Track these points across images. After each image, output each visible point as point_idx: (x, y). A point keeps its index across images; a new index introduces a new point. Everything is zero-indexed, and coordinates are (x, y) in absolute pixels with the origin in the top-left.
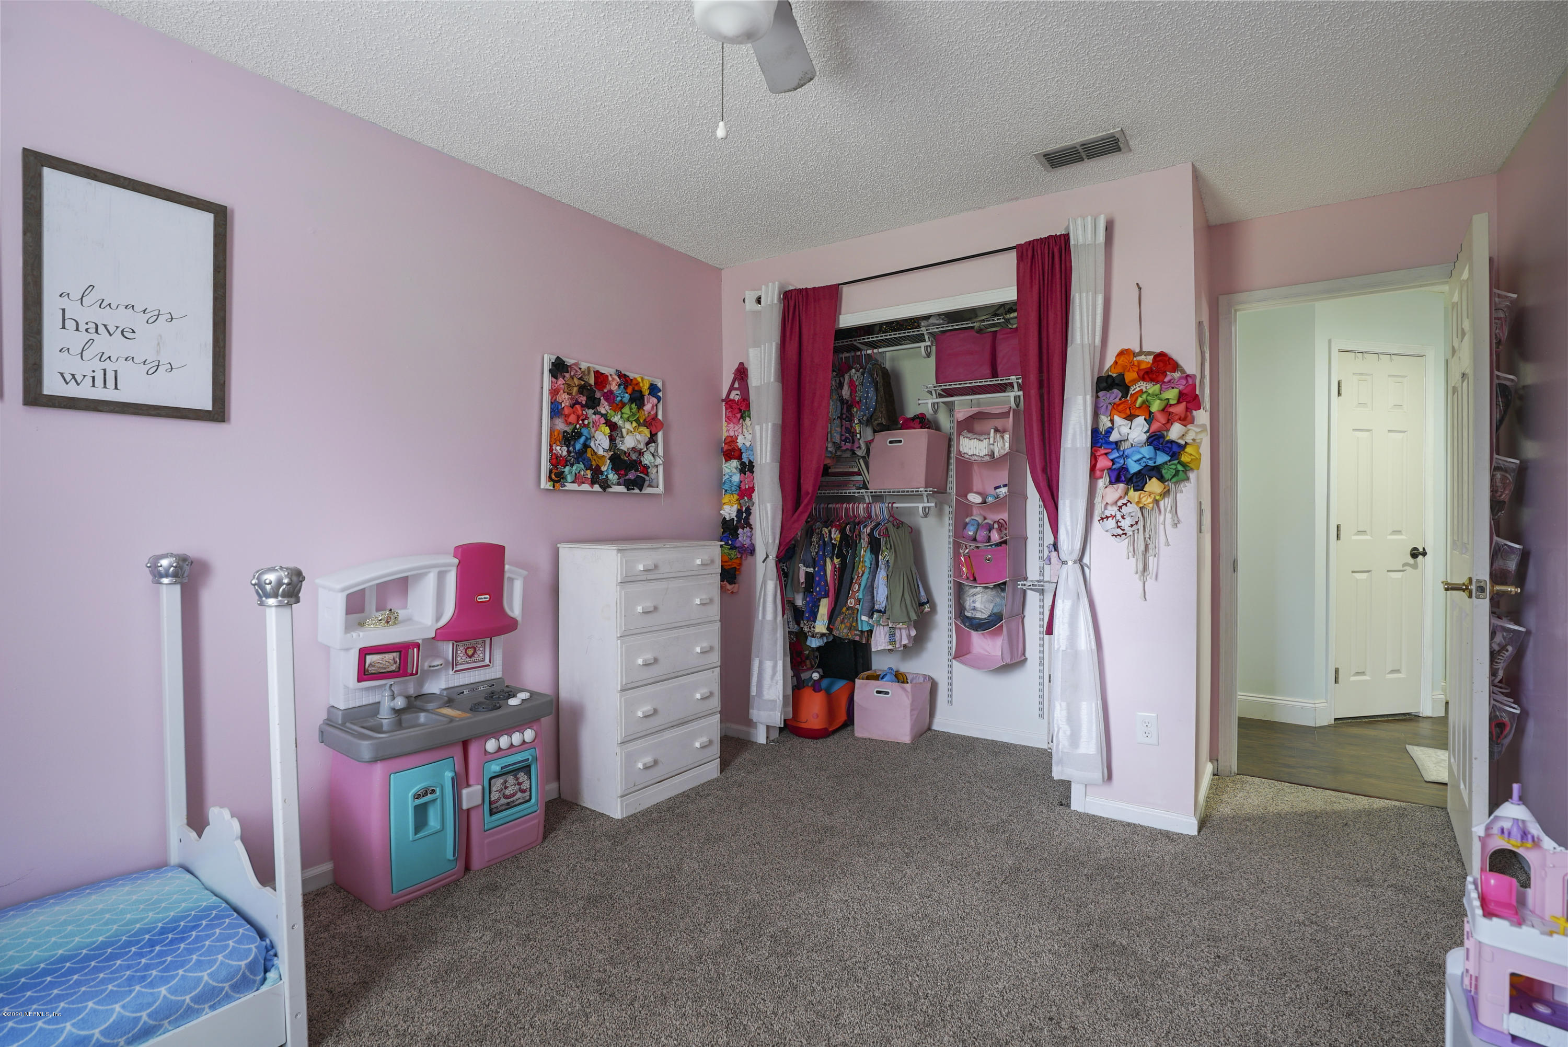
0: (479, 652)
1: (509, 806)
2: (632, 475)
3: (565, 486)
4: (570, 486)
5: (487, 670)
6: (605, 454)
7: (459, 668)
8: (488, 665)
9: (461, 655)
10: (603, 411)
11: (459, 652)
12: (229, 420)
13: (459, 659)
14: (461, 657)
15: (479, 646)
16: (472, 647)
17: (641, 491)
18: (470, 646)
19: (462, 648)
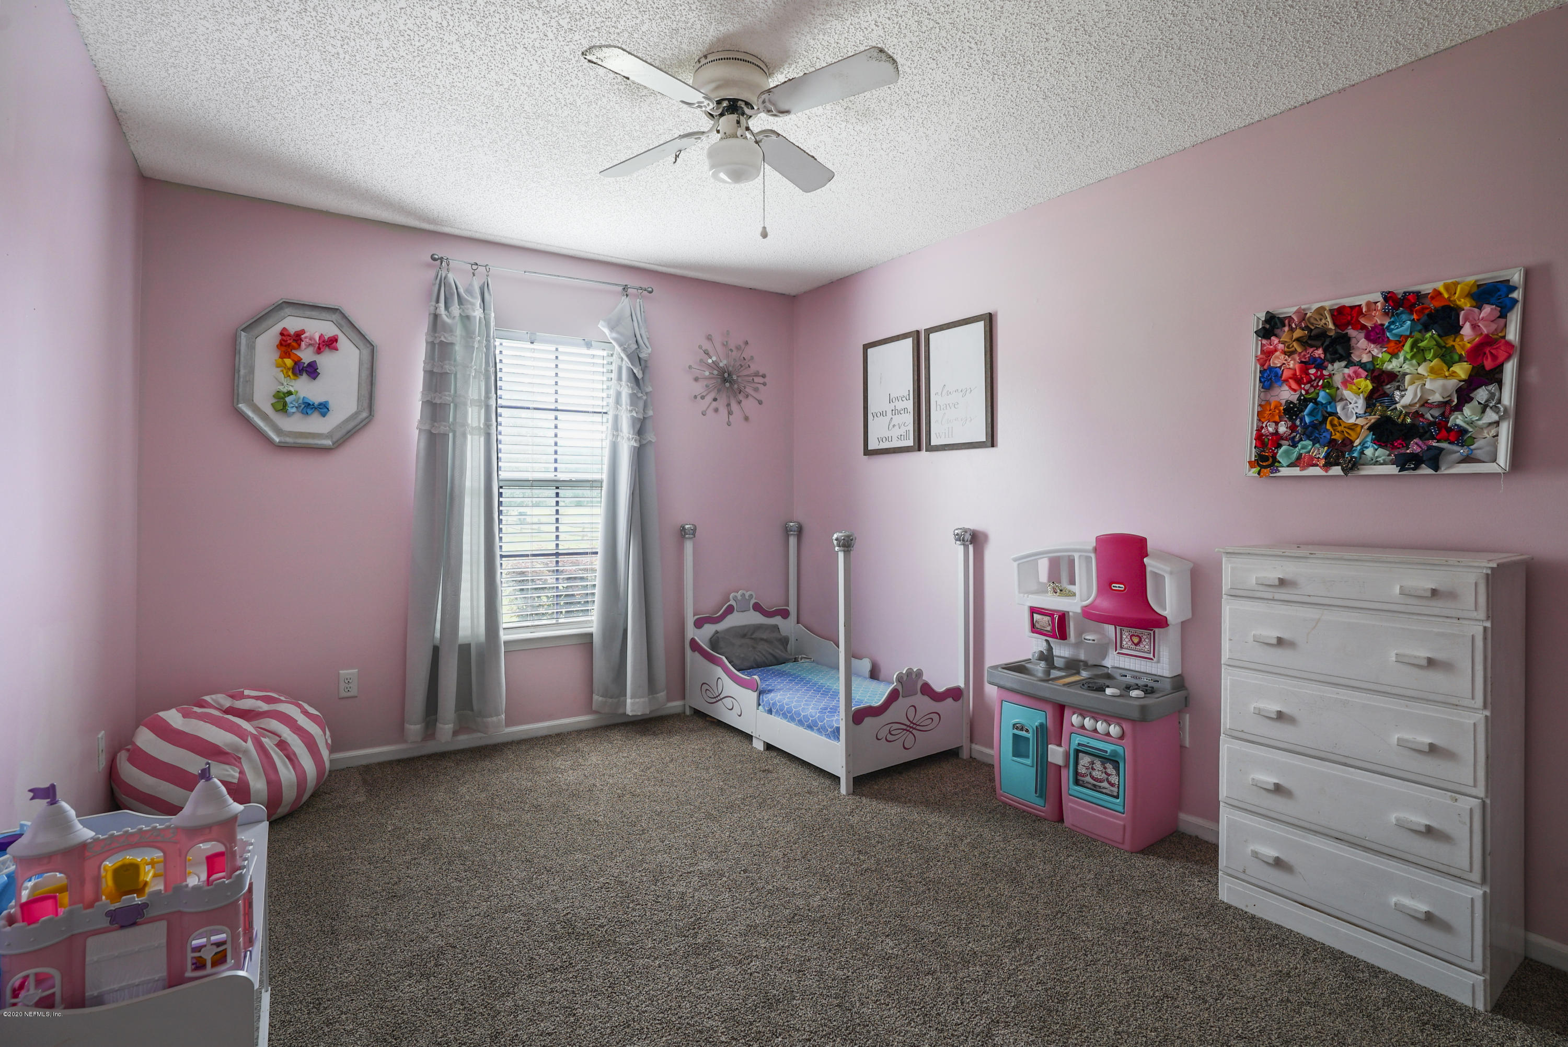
0: (1144, 643)
1: (1095, 788)
2: (1415, 447)
3: (1278, 471)
4: (1285, 471)
5: (1149, 663)
6: (1361, 422)
7: (1124, 651)
8: (1152, 659)
9: (1127, 640)
10: (1365, 359)
11: (1124, 636)
12: (997, 446)
13: (1124, 643)
14: (1126, 642)
15: (1145, 637)
16: (1138, 636)
17: (1436, 468)
18: (1136, 634)
19: (1127, 634)
